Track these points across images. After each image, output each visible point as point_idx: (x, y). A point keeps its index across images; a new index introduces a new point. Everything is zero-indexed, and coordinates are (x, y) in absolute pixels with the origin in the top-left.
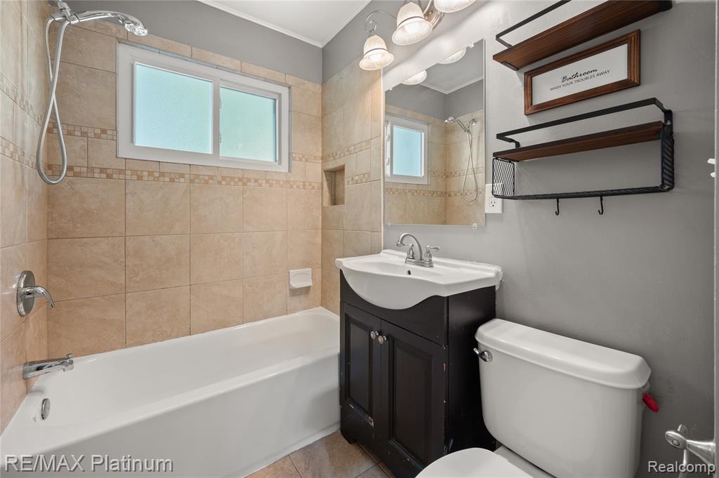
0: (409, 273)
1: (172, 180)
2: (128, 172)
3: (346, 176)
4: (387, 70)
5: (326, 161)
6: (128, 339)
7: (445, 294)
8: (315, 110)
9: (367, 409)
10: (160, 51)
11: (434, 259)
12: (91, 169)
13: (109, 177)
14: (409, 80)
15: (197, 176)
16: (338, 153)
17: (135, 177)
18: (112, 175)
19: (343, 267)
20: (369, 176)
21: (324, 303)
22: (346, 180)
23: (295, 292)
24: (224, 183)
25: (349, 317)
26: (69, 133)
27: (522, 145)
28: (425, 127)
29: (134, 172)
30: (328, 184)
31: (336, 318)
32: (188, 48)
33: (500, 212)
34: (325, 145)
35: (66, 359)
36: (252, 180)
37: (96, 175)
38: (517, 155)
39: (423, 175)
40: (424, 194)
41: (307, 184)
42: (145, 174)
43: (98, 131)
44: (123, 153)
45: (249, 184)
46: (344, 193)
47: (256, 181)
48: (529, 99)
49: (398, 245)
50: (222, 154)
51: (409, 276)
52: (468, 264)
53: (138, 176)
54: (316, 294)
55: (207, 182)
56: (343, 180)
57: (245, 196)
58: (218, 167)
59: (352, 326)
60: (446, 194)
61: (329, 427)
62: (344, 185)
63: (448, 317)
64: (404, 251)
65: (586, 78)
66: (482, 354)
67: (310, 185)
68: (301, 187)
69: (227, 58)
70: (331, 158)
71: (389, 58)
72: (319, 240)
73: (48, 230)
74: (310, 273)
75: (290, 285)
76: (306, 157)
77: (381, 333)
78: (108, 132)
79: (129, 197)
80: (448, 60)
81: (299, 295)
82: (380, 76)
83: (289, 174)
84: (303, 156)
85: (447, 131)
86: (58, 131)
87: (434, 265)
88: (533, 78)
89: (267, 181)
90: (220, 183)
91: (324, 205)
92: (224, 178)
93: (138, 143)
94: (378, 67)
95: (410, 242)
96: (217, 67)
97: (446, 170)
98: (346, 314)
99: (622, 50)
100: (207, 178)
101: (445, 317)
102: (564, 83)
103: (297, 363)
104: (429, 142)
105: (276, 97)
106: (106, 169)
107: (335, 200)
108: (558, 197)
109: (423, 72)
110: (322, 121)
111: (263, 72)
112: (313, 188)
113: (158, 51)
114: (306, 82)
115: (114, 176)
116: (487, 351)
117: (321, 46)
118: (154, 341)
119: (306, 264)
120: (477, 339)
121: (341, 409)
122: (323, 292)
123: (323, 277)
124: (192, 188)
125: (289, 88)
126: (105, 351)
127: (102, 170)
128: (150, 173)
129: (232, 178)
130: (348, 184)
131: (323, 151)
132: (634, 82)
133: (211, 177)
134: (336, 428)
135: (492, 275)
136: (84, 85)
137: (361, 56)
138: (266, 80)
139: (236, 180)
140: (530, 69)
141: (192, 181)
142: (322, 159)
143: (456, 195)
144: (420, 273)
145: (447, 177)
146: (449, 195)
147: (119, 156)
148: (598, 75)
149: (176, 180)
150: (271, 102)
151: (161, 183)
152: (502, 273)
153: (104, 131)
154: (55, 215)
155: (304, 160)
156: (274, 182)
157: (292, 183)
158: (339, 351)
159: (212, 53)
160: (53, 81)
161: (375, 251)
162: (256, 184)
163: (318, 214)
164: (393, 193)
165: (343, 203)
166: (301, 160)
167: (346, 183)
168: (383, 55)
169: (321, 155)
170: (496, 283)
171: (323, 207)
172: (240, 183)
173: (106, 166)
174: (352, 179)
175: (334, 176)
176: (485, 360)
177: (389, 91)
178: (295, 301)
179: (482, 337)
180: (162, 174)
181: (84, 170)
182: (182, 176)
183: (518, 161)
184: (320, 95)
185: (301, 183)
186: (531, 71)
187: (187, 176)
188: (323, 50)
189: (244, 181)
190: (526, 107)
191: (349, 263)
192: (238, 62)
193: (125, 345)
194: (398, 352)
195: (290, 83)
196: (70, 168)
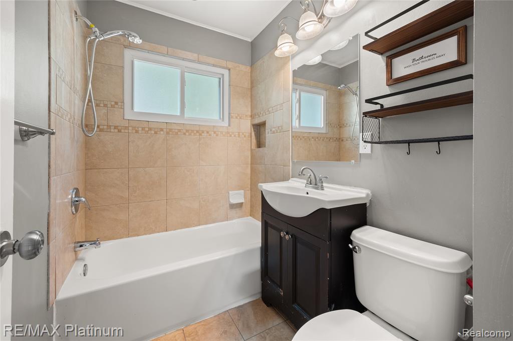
0: (308, 193)
1: (156, 133)
2: (130, 128)
3: (267, 128)
4: (294, 56)
5: (253, 118)
6: (129, 232)
7: (328, 207)
8: (247, 84)
9: (279, 284)
10: (149, 51)
11: (324, 185)
12: (109, 127)
13: (119, 131)
14: (310, 62)
15: (171, 130)
16: (262, 113)
17: (134, 131)
18: (121, 130)
19: (263, 189)
20: (282, 128)
21: (252, 214)
22: (267, 131)
23: (233, 206)
24: (187, 134)
25: (267, 223)
26: (97, 105)
27: (385, 107)
28: (324, 92)
29: (134, 128)
30: (255, 134)
31: (259, 224)
32: (165, 48)
33: (370, 153)
34: (253, 107)
35: (96, 241)
36: (205, 132)
37: (112, 130)
38: (382, 113)
39: (322, 126)
40: (323, 140)
41: (241, 134)
42: (140, 129)
43: (113, 103)
44: (128, 116)
45: (203, 134)
46: (265, 140)
47: (208, 132)
48: (390, 75)
49: (299, 175)
50: (186, 115)
51: (307, 195)
52: (348, 188)
53: (136, 131)
54: (247, 208)
55: (177, 134)
56: (265, 131)
57: (200, 142)
58: (184, 124)
59: (269, 229)
60: (340, 140)
61: (254, 295)
62: (265, 134)
63: (331, 223)
64: (304, 179)
65: (429, 60)
66: (354, 248)
67: (243, 134)
68: (237, 136)
69: (189, 53)
70: (257, 116)
71: (295, 48)
72: (249, 171)
73: (86, 164)
74: (243, 194)
75: (229, 200)
76: (240, 116)
77: (287, 233)
78: (119, 104)
79: (130, 143)
80: (336, 48)
81: (235, 208)
82: (289, 60)
83: (229, 127)
84: (238, 115)
85: (341, 94)
86: (92, 104)
87: (325, 189)
88: (393, 60)
89: (215, 133)
90: (185, 134)
91: (252, 148)
92: (187, 131)
93: (136, 110)
94: (288, 55)
95: (308, 173)
96: (183, 59)
97: (340, 122)
98: (265, 221)
99: (454, 40)
100: (177, 131)
101: (329, 222)
102: (413, 63)
103: (233, 251)
104: (327, 103)
105: (221, 76)
106: (118, 126)
107: (260, 144)
108: (409, 142)
109: (319, 57)
110: (251, 92)
111: (211, 60)
112: (245, 136)
113: (147, 51)
114: (240, 65)
115: (122, 131)
116: (358, 247)
117: (250, 40)
118: (145, 234)
119: (241, 188)
120: (351, 238)
121: (262, 284)
122: (252, 206)
123: (251, 196)
124: (168, 138)
125: (229, 70)
126: (117, 239)
127: (116, 127)
128: (143, 129)
129: (193, 131)
130: (268, 133)
131: (252, 111)
132: (462, 62)
133: (179, 131)
134: (259, 296)
135: (364, 195)
136: (105, 75)
137: (276, 47)
138: (214, 66)
139: (195, 132)
140: (390, 54)
141: (168, 133)
142: (251, 117)
143: (347, 140)
144: (314, 194)
145: (340, 127)
146: (342, 140)
147: (125, 118)
148: (437, 57)
149: (158, 133)
150: (217, 80)
151: (149, 135)
152: (371, 195)
153: (116, 103)
154: (89, 155)
155: (239, 118)
156: (219, 133)
157: (231, 133)
158: (261, 245)
159: (180, 51)
160: (90, 74)
161: (285, 178)
162: (208, 135)
163: (249, 154)
164: (301, 139)
165: (265, 147)
166: (236, 118)
167: (267, 133)
168: (290, 46)
169: (250, 114)
170: (367, 201)
171: (251, 150)
172: (198, 134)
173: (118, 124)
174: (271, 130)
175: (259, 128)
176: (356, 252)
177: (295, 70)
178: (233, 212)
179: (355, 237)
180: (150, 129)
181: (105, 127)
182: (162, 130)
183: (382, 117)
184: (250, 74)
185: (237, 133)
186: (391, 55)
187: (165, 130)
188: (252, 42)
189: (200, 132)
190: (388, 80)
191: (267, 187)
192: (196, 55)
193: (128, 236)
194: (298, 245)
195: (230, 67)
196: (98, 127)
